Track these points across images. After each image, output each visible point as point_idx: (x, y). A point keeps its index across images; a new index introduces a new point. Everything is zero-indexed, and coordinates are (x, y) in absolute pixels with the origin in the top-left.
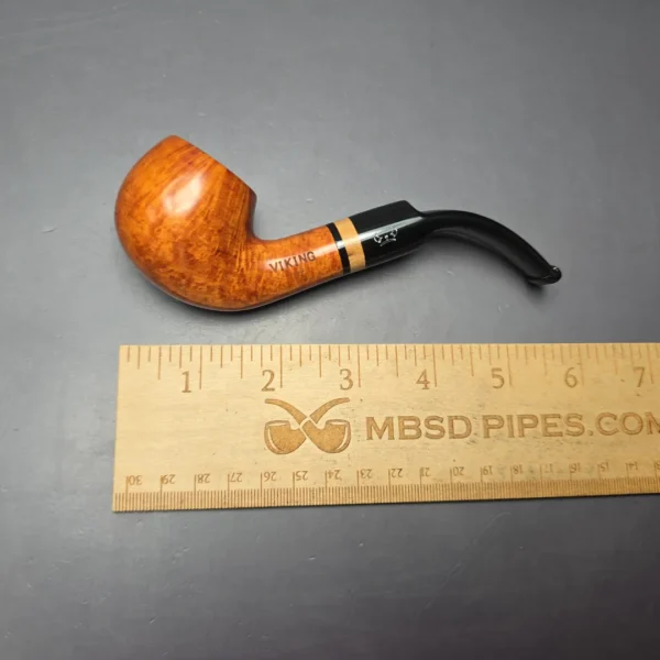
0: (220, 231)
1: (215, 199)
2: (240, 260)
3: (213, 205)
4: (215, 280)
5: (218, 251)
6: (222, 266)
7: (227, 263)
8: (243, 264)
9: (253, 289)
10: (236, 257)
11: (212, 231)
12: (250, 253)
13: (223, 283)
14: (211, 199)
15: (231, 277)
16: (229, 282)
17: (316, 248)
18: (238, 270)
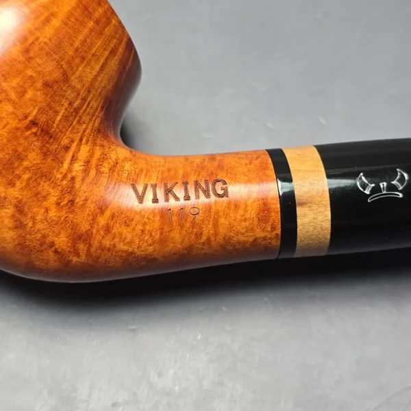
0: (46, 85)
1: (56, 22)
2: (74, 159)
3: (49, 31)
4: (11, 184)
5: (34, 123)
6: (33, 158)
7: (45, 155)
8: (78, 167)
9: (85, 227)
10: (67, 148)
12: (98, 153)
13: (26, 196)
14: (47, 20)
15: (45, 186)
16: (40, 197)
17: (235, 180)
18: (65, 177)
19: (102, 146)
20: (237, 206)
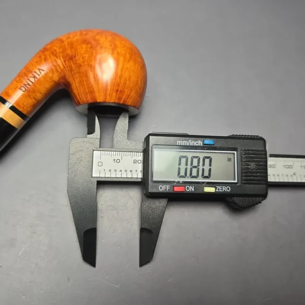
0: (80, 66)
2: (61, 62)
3: (92, 76)
4: (68, 43)
5: (75, 56)
6: (69, 51)
7: (67, 55)
9: (46, 53)
10: (65, 61)
11: (84, 62)
13: (63, 44)
14: (94, 78)
15: (61, 50)
16: (60, 47)
17: (23, 95)
18: (59, 56)
19: (61, 73)
20: (15, 89)
